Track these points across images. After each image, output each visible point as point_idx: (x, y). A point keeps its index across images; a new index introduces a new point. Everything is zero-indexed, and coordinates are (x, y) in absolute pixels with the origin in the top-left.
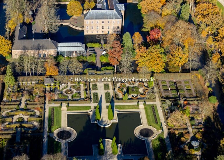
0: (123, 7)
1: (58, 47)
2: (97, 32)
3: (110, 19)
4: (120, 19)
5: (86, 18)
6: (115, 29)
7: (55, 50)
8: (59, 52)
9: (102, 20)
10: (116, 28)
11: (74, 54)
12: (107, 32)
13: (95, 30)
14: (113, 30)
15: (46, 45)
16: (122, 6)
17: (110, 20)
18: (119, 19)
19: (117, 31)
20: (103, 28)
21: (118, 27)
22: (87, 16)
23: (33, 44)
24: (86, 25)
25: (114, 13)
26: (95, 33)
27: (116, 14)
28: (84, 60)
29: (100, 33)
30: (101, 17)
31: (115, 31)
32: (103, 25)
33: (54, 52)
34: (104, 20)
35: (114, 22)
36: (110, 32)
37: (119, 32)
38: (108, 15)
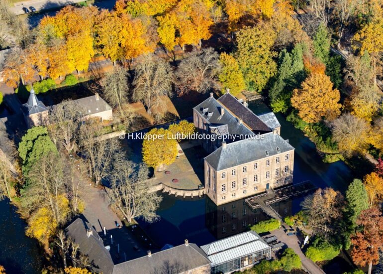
0: (273, 118)
1: (209, 255)
2: (245, 192)
3: (271, 154)
4: (292, 149)
5: (219, 166)
6: (282, 175)
7: (206, 267)
8: (214, 268)
9: (253, 163)
10: (283, 172)
11: (246, 263)
12: (265, 187)
13: (239, 189)
14: (277, 177)
15: (182, 259)
16: (270, 118)
17: (270, 158)
18: (288, 149)
19: (285, 177)
20: (256, 179)
21: (287, 169)
22: (220, 162)
23: (153, 265)
24: (220, 182)
25: (274, 138)
26: (239, 195)
27: (279, 140)
28: (275, 270)
29: (251, 191)
30: (250, 156)
31: (280, 180)
32: (257, 171)
33: (204, 271)
34: (258, 161)
35: (277, 160)
36: (270, 185)
37: (289, 180)
38: (262, 148)
